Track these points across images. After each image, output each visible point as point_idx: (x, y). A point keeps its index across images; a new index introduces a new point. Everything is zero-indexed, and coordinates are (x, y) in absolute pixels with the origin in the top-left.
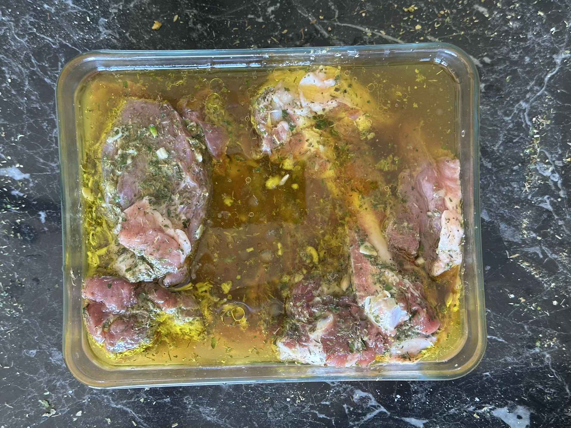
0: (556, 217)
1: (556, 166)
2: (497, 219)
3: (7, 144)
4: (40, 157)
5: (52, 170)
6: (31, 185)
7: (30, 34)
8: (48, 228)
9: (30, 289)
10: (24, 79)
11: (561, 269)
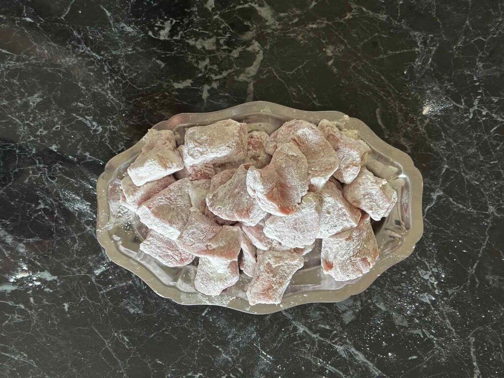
0: (433, 309)
1: (432, 272)
2: (391, 310)
3: (42, 255)
4: (65, 264)
5: (74, 273)
6: (58, 284)
7: (59, 177)
8: (70, 315)
9: (57, 359)
10: (54, 208)
11: (436, 346)
